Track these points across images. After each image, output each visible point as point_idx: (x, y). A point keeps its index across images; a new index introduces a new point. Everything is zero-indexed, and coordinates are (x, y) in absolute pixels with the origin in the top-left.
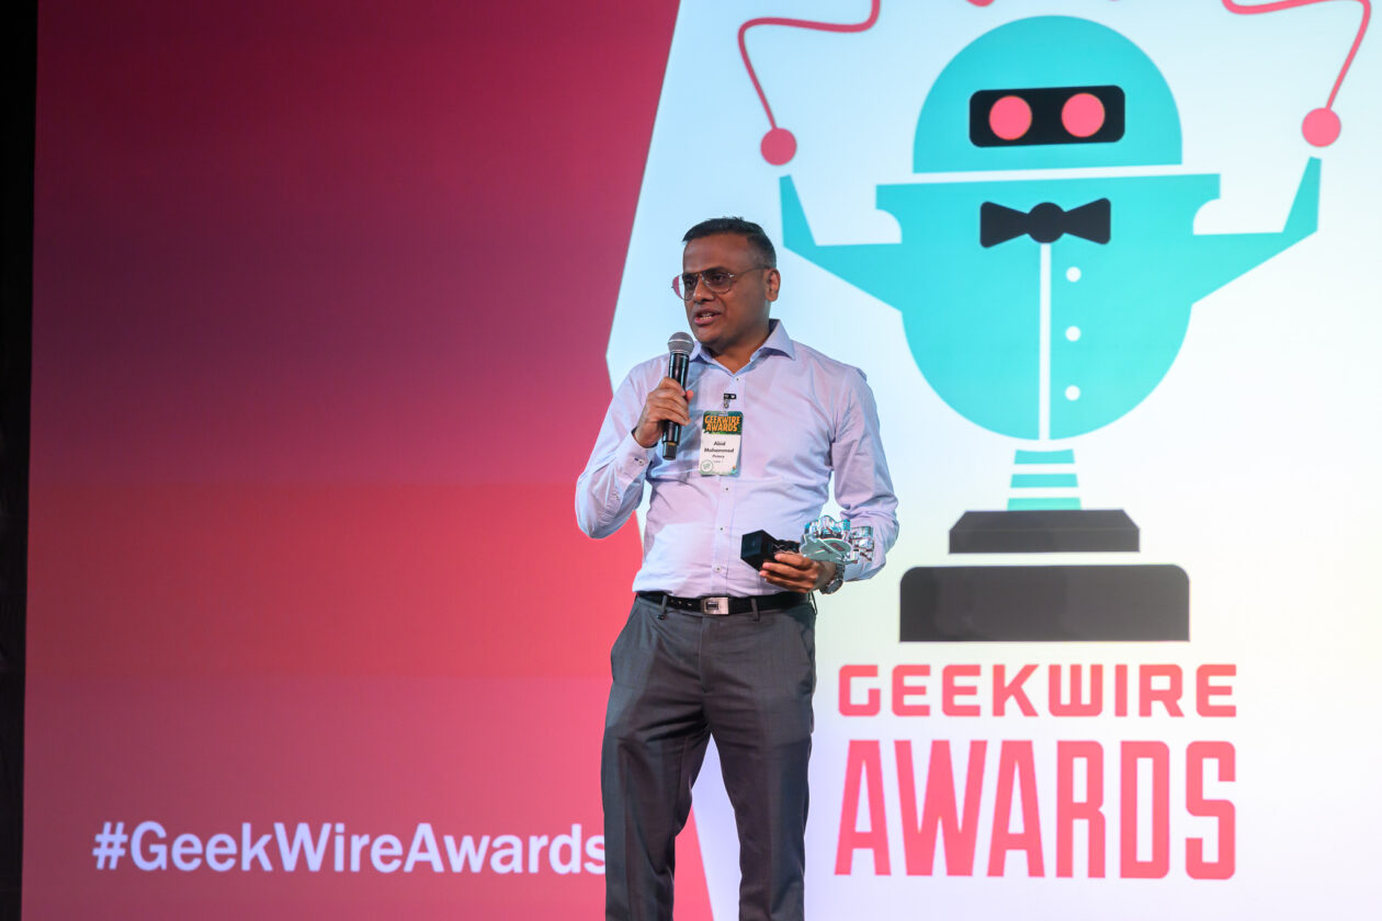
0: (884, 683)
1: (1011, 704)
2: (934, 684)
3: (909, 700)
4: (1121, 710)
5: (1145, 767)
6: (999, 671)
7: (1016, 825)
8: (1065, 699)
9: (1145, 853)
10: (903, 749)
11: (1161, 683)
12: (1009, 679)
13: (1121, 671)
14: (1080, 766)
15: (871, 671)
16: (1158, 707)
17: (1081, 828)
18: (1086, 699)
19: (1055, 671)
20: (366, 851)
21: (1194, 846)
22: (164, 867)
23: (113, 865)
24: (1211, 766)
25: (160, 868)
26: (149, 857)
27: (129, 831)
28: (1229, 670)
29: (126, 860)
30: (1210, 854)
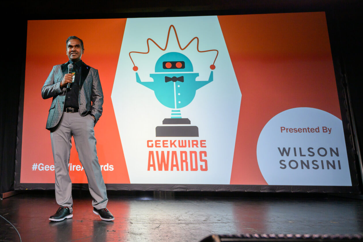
0: (154, 143)
1: (173, 146)
2: (161, 143)
3: (158, 145)
4: (189, 146)
5: (193, 155)
6: (171, 141)
7: (175, 163)
8: (181, 145)
9: (194, 167)
10: (157, 152)
11: (195, 143)
12: (172, 142)
13: (189, 141)
14: (184, 155)
15: (152, 141)
16: (195, 146)
17: (184, 164)
18: (184, 145)
19: (179, 141)
20: (75, 168)
21: (201, 166)
22: (43, 170)
23: (35, 170)
24: (203, 155)
25: (42, 170)
26: (41, 169)
27: (38, 165)
28: (205, 141)
29: (37, 169)
30: (204, 167)
